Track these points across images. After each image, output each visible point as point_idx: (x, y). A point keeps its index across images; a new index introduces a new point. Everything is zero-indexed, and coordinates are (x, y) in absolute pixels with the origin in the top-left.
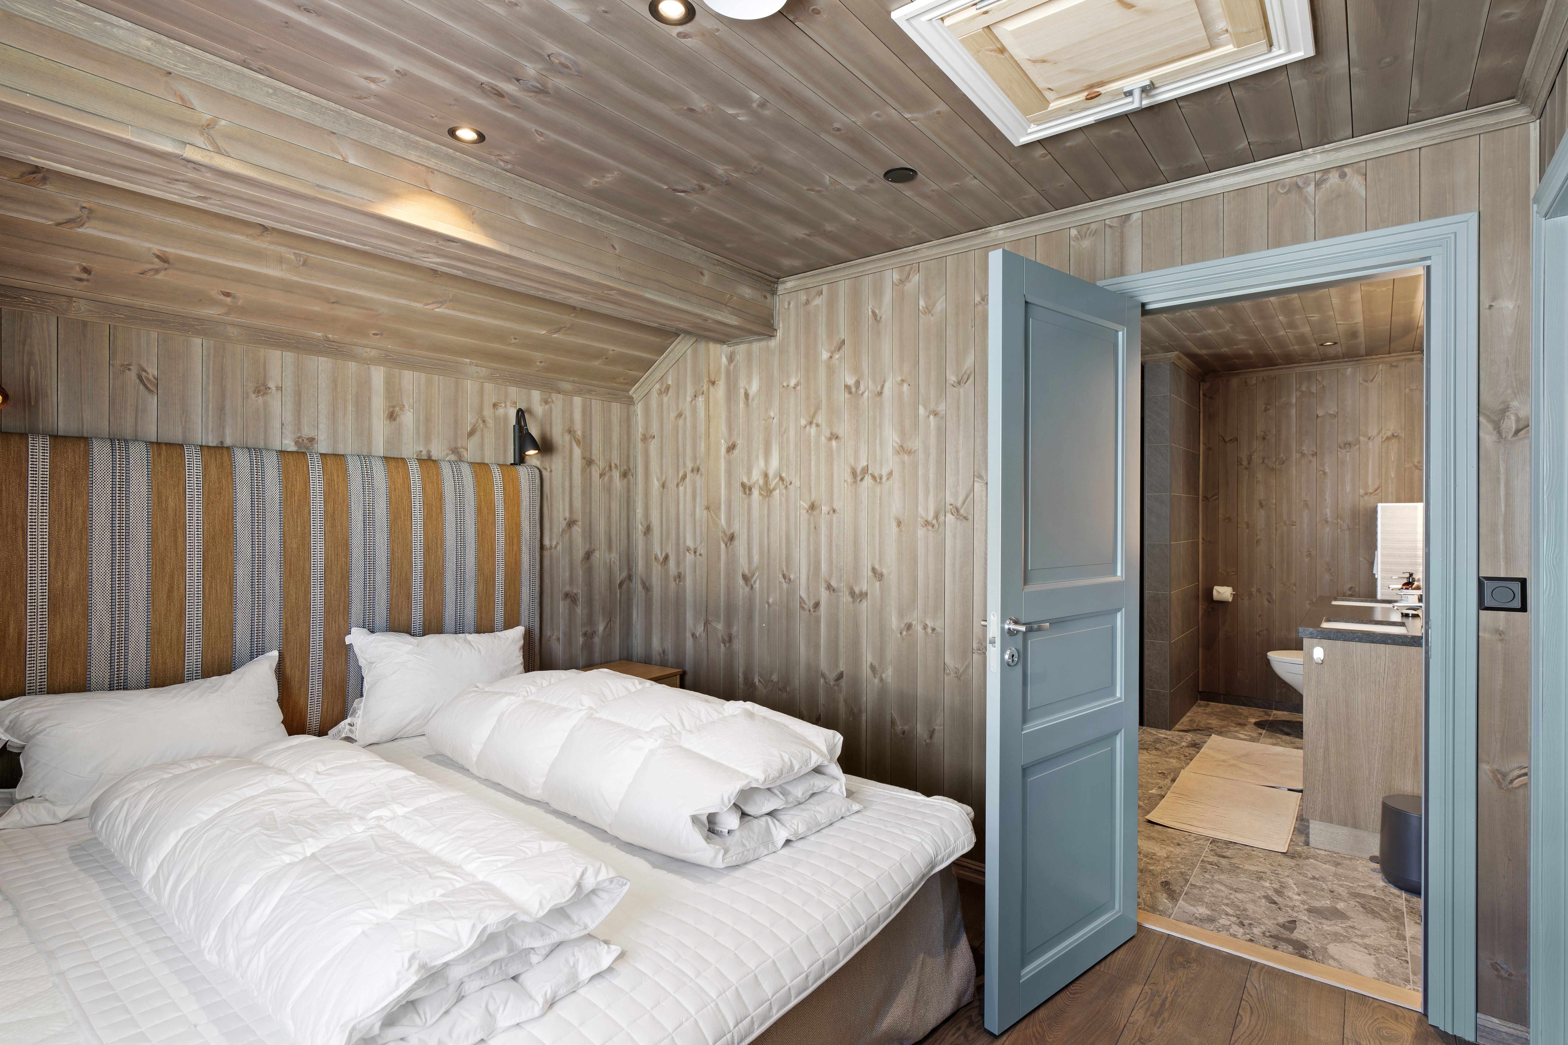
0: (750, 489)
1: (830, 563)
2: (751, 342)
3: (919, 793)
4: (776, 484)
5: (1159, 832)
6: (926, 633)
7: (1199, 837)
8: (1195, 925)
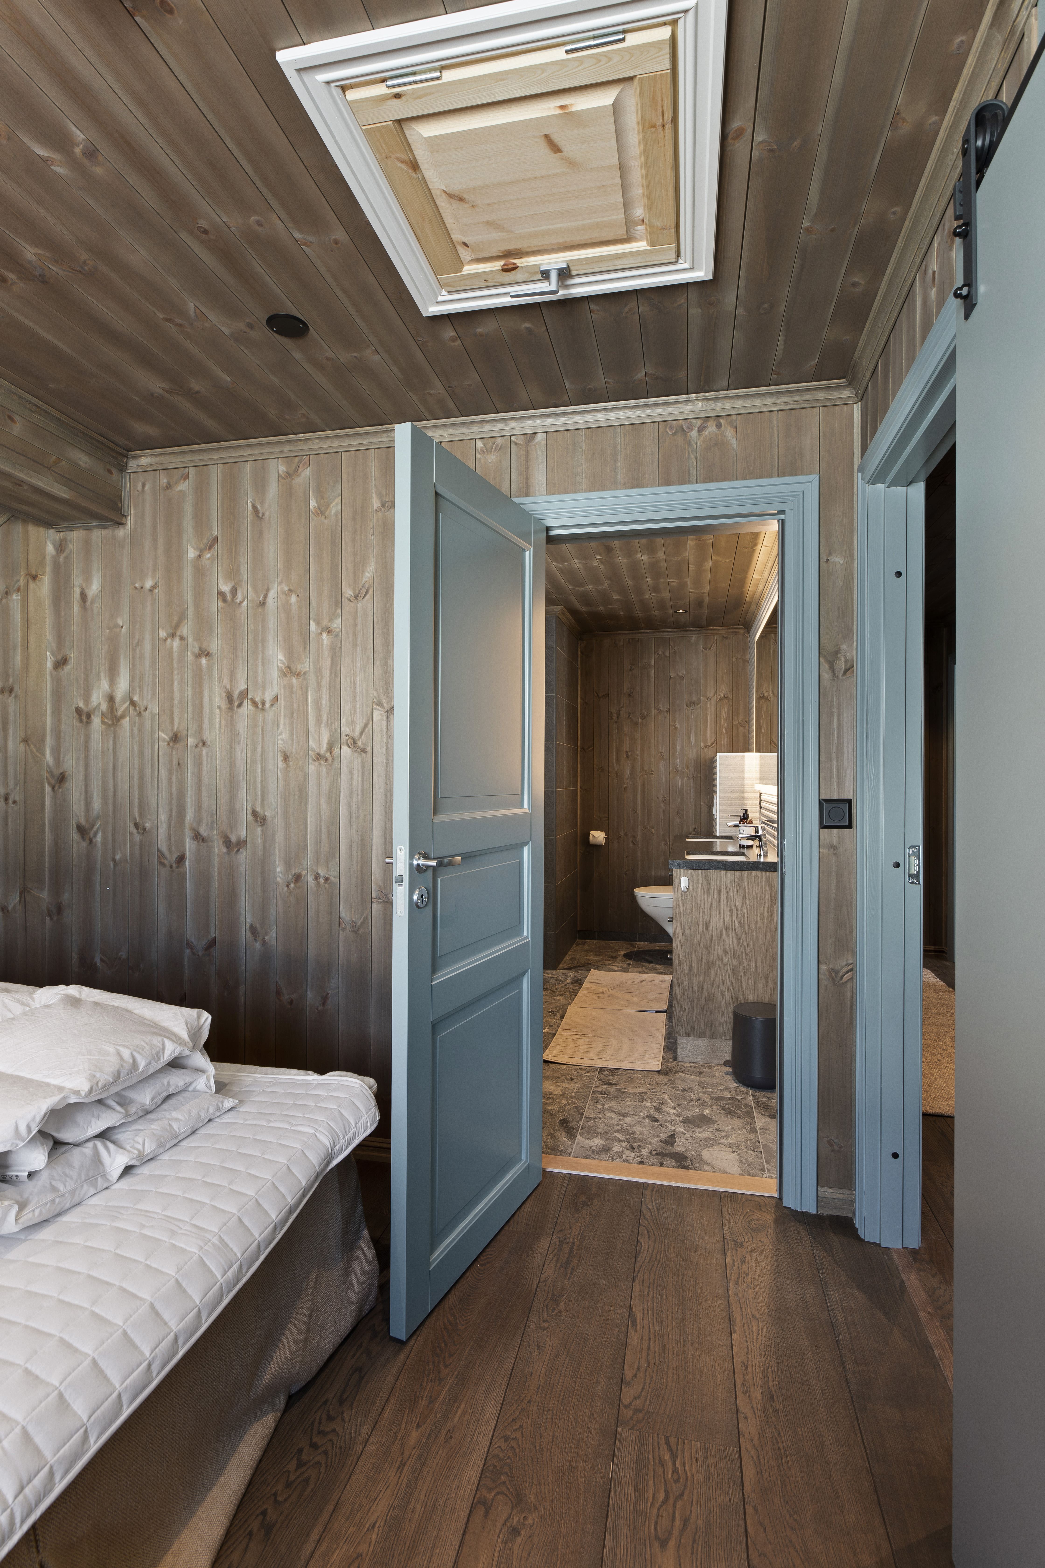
0: (89, 716)
1: (199, 806)
2: (89, 529)
3: (310, 1072)
4: (125, 710)
5: (553, 1070)
6: (318, 884)
7: (588, 1069)
8: (593, 1158)
